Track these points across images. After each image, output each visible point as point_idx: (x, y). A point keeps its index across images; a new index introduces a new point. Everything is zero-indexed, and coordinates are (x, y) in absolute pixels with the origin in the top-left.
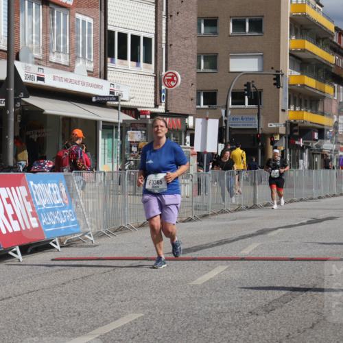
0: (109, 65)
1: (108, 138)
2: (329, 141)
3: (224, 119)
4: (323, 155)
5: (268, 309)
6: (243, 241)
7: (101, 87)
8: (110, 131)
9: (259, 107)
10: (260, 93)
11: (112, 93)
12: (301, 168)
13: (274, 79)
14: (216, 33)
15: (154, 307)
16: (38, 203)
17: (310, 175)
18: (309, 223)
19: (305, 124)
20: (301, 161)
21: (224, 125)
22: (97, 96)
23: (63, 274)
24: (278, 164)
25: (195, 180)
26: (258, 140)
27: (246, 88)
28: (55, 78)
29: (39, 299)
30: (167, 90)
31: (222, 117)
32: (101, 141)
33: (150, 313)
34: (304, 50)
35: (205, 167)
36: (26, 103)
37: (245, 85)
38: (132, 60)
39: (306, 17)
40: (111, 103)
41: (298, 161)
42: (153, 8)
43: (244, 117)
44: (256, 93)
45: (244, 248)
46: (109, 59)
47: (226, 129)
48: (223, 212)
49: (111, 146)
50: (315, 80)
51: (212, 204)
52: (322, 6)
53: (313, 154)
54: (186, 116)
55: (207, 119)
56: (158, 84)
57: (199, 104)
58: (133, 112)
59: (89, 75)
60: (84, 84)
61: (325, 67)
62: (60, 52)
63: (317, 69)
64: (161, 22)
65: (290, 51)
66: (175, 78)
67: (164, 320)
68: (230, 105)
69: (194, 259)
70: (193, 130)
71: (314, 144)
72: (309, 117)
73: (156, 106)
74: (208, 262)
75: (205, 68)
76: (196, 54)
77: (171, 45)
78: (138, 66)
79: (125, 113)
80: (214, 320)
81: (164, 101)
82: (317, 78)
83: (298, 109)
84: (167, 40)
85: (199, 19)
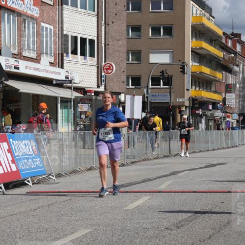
0: (65, 58)
1: (65, 109)
2: (219, 111)
3: (146, 96)
4: (215, 120)
5: (179, 226)
6: (161, 179)
7: (59, 74)
8: (66, 104)
9: (170, 87)
10: (171, 77)
11: (67, 77)
12: (200, 129)
13: (181, 68)
14: (140, 36)
15: (99, 225)
16: (16, 154)
17: (207, 134)
18: (206, 167)
19: (203, 99)
20: (200, 125)
21: (146, 100)
22: (56, 80)
23: (35, 202)
24: (186, 125)
25: (126, 138)
26: (170, 110)
27: (161, 74)
28: (26, 67)
29: (18, 220)
30: (106, 76)
31: (145, 94)
32: (60, 111)
33: (96, 229)
34: (202, 48)
35: (133, 129)
36: (7, 85)
37: (161, 72)
38: (81, 55)
39: (203, 25)
40: (67, 84)
41: (198, 125)
42: (95, 19)
43: (160, 94)
44: (168, 78)
45: (161, 184)
46: (65, 55)
47: (147, 103)
48: (146, 160)
49: (67, 115)
50: (209, 69)
51: (139, 154)
52: (214, 18)
53: (208, 120)
54: (120, 94)
55: (134, 96)
56: (100, 72)
57: (128, 85)
58: (82, 91)
59: (51, 65)
60: (47, 71)
61: (216, 60)
62: (30, 50)
63: (211, 61)
64: (101, 28)
65: (192, 48)
66: (111, 68)
67: (106, 234)
68: (150, 86)
69: (126, 192)
70: (124, 103)
71: (209, 113)
72: (205, 94)
73: (98, 87)
74: (136, 194)
75: (132, 60)
76: (125, 51)
77: (108, 44)
78: (85, 59)
79: (77, 92)
80: (141, 234)
81: (103, 83)
82: (211, 67)
83: (197, 89)
84: (105, 41)
85: (128, 26)
